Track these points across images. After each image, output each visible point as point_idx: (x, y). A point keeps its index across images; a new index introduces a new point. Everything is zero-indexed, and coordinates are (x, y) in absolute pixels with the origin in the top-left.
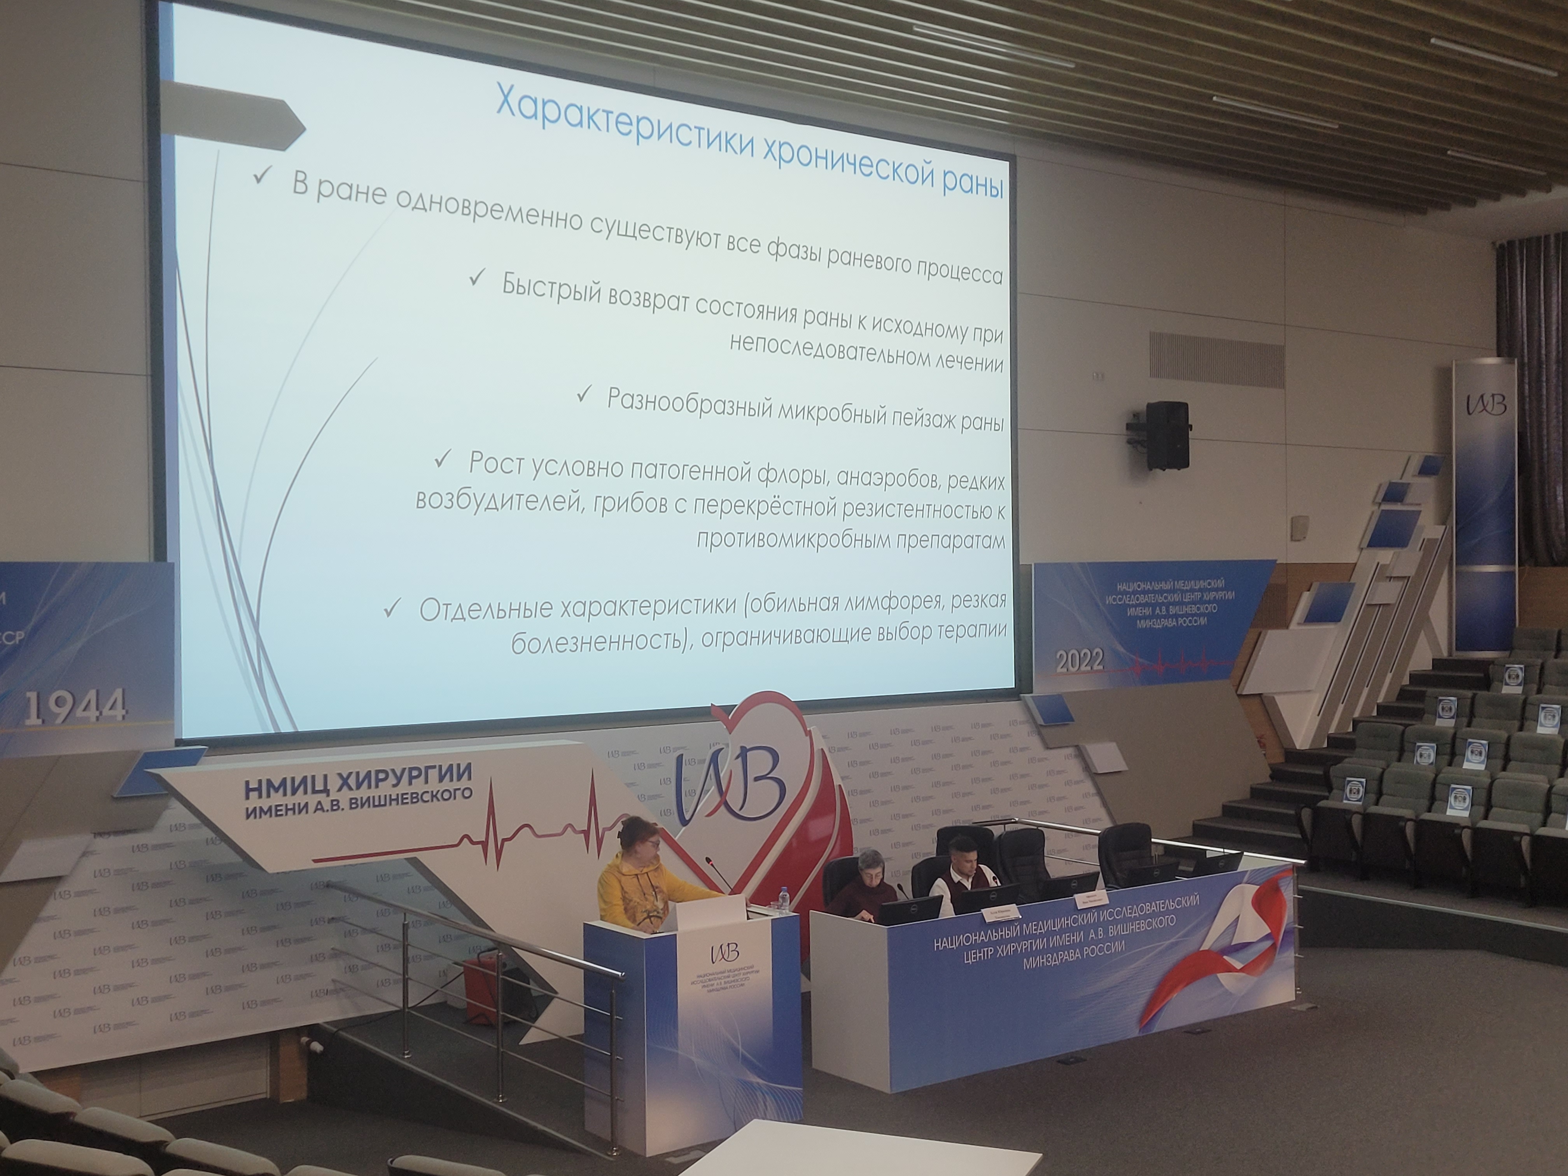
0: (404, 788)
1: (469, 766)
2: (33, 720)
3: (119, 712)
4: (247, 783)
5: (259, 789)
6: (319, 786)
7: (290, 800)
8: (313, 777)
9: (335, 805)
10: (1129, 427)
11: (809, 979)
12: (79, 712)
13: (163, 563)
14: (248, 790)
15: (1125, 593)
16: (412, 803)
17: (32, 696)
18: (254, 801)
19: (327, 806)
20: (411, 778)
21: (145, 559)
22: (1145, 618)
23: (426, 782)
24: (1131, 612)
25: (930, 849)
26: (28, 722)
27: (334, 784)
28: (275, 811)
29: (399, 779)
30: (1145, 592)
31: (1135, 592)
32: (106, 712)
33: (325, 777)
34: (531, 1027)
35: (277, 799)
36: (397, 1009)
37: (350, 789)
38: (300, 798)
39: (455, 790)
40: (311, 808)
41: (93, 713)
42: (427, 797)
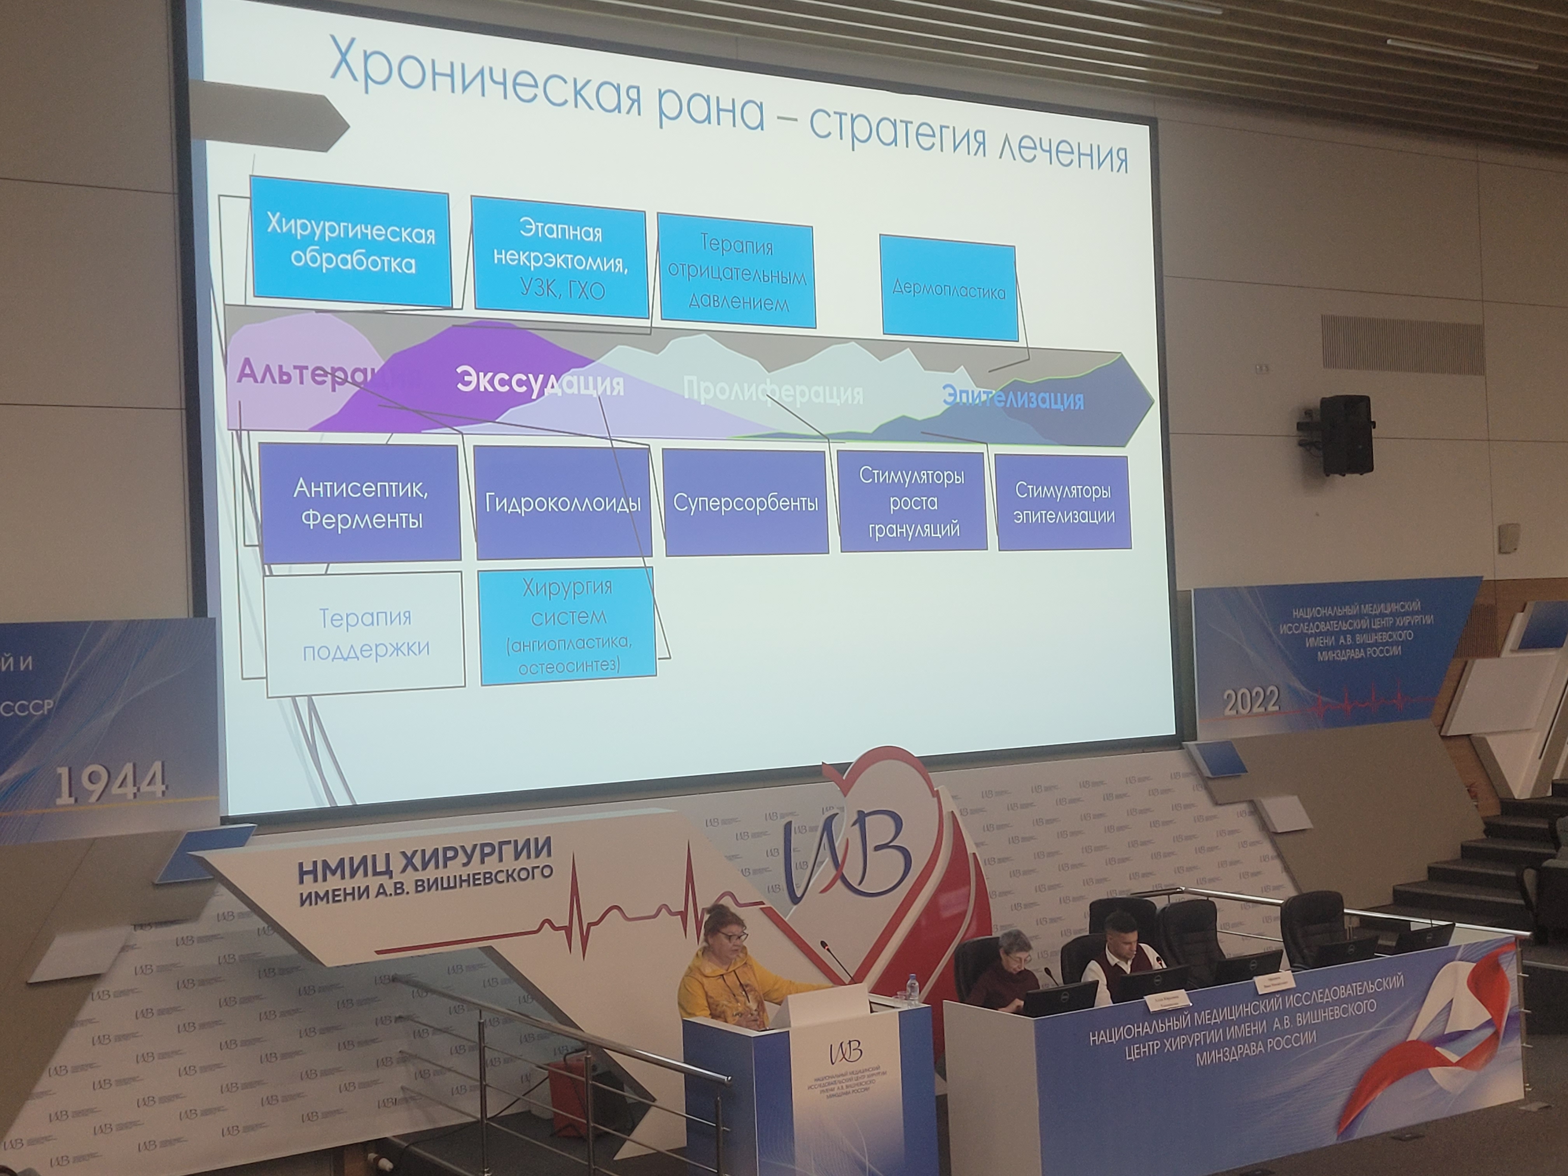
0: (475, 866)
1: (548, 839)
2: (65, 799)
3: (159, 788)
4: (301, 865)
5: (314, 872)
6: (381, 868)
7: (349, 884)
8: (374, 856)
9: (399, 888)
10: (1300, 426)
11: (945, 1080)
12: (115, 790)
13: (203, 619)
14: (302, 873)
15: (1303, 620)
16: (485, 884)
17: (64, 771)
18: (309, 886)
19: (390, 890)
20: (483, 856)
21: (184, 616)
22: (1327, 648)
23: (501, 860)
24: (1310, 642)
25: (1081, 926)
26: (59, 802)
27: (398, 863)
28: (331, 897)
29: (470, 857)
30: (1326, 619)
31: (1314, 619)
32: (144, 788)
33: (388, 855)
34: (624, 1141)
35: (334, 882)
36: (474, 1120)
37: (416, 869)
38: (359, 881)
39: (533, 868)
40: (373, 892)
41: (130, 789)
42: (501, 877)
